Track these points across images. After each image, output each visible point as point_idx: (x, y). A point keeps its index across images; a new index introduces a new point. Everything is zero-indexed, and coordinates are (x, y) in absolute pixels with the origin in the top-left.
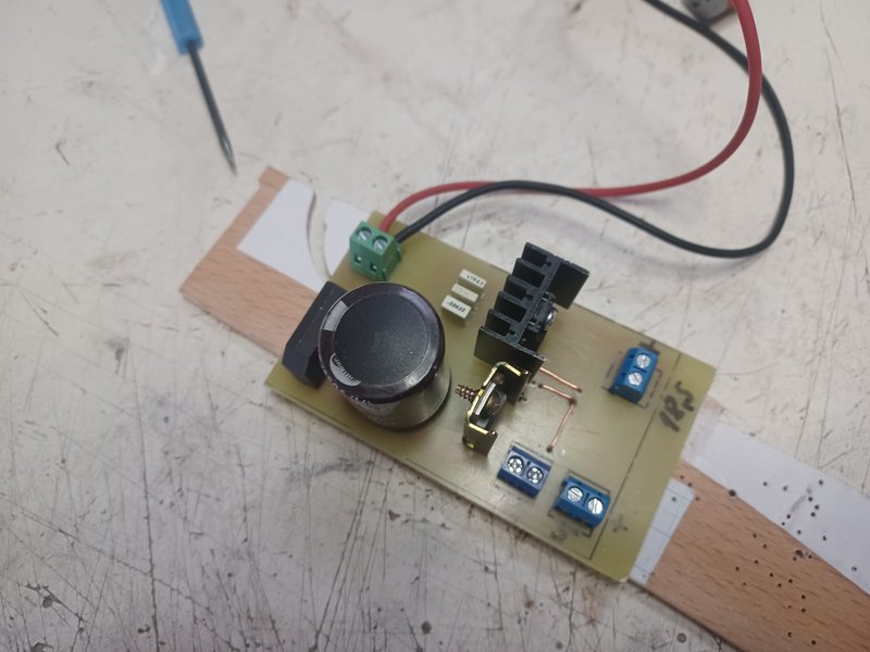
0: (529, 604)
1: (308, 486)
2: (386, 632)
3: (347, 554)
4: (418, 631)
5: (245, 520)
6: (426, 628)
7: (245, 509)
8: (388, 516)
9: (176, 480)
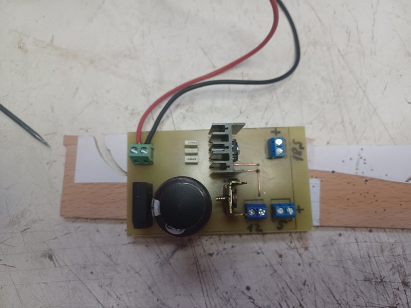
0: (281, 256)
1: (170, 264)
2: (234, 300)
3: (202, 280)
4: (246, 291)
5: (152, 292)
6: (248, 288)
7: (150, 288)
8: (209, 256)
9: (113, 294)
